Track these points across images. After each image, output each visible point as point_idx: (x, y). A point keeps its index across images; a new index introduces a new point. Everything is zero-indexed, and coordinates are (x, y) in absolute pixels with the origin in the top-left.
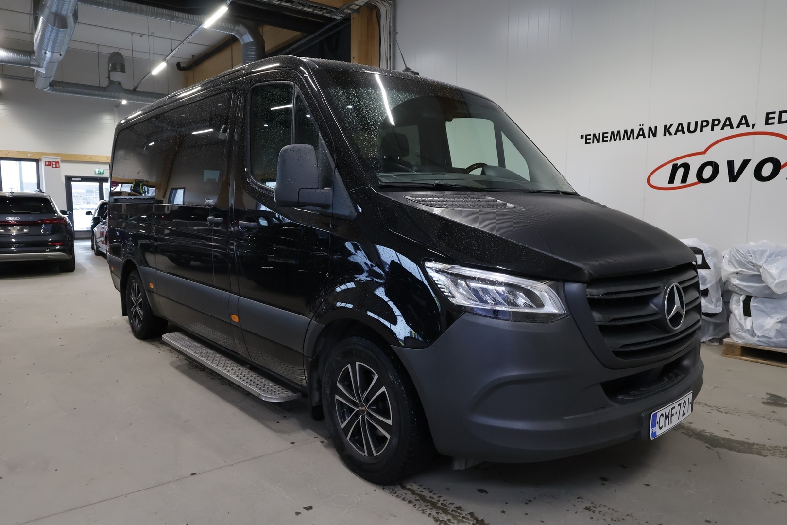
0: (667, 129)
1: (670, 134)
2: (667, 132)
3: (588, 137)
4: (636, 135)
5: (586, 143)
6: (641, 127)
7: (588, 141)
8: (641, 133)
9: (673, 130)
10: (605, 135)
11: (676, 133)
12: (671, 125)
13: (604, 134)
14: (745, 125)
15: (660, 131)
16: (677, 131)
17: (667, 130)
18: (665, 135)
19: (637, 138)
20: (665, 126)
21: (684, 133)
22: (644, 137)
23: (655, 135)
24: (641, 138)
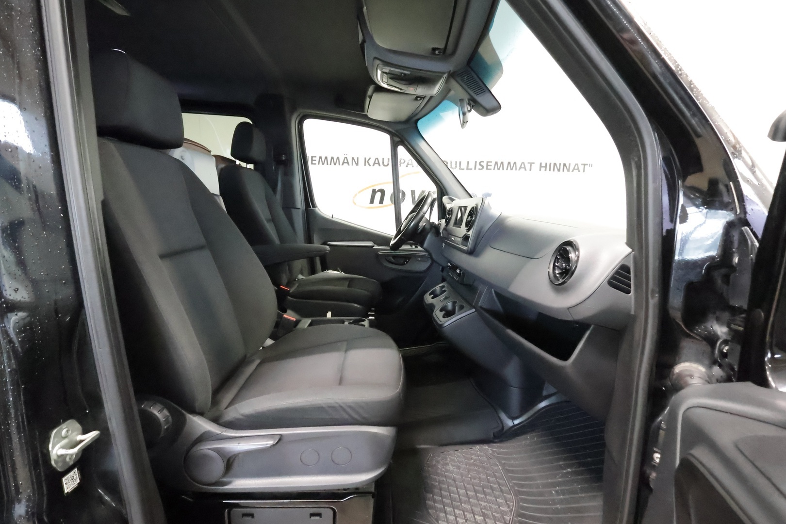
0: (367, 160)
1: (369, 165)
2: (367, 163)
4: (341, 162)
6: (346, 156)
8: (346, 162)
9: (371, 162)
10: (314, 159)
11: (373, 165)
12: (370, 159)
15: (362, 162)
16: (375, 163)
17: (367, 162)
18: (365, 165)
19: (343, 164)
20: (365, 158)
21: (380, 165)
22: (349, 165)
23: (357, 164)
24: (346, 165)
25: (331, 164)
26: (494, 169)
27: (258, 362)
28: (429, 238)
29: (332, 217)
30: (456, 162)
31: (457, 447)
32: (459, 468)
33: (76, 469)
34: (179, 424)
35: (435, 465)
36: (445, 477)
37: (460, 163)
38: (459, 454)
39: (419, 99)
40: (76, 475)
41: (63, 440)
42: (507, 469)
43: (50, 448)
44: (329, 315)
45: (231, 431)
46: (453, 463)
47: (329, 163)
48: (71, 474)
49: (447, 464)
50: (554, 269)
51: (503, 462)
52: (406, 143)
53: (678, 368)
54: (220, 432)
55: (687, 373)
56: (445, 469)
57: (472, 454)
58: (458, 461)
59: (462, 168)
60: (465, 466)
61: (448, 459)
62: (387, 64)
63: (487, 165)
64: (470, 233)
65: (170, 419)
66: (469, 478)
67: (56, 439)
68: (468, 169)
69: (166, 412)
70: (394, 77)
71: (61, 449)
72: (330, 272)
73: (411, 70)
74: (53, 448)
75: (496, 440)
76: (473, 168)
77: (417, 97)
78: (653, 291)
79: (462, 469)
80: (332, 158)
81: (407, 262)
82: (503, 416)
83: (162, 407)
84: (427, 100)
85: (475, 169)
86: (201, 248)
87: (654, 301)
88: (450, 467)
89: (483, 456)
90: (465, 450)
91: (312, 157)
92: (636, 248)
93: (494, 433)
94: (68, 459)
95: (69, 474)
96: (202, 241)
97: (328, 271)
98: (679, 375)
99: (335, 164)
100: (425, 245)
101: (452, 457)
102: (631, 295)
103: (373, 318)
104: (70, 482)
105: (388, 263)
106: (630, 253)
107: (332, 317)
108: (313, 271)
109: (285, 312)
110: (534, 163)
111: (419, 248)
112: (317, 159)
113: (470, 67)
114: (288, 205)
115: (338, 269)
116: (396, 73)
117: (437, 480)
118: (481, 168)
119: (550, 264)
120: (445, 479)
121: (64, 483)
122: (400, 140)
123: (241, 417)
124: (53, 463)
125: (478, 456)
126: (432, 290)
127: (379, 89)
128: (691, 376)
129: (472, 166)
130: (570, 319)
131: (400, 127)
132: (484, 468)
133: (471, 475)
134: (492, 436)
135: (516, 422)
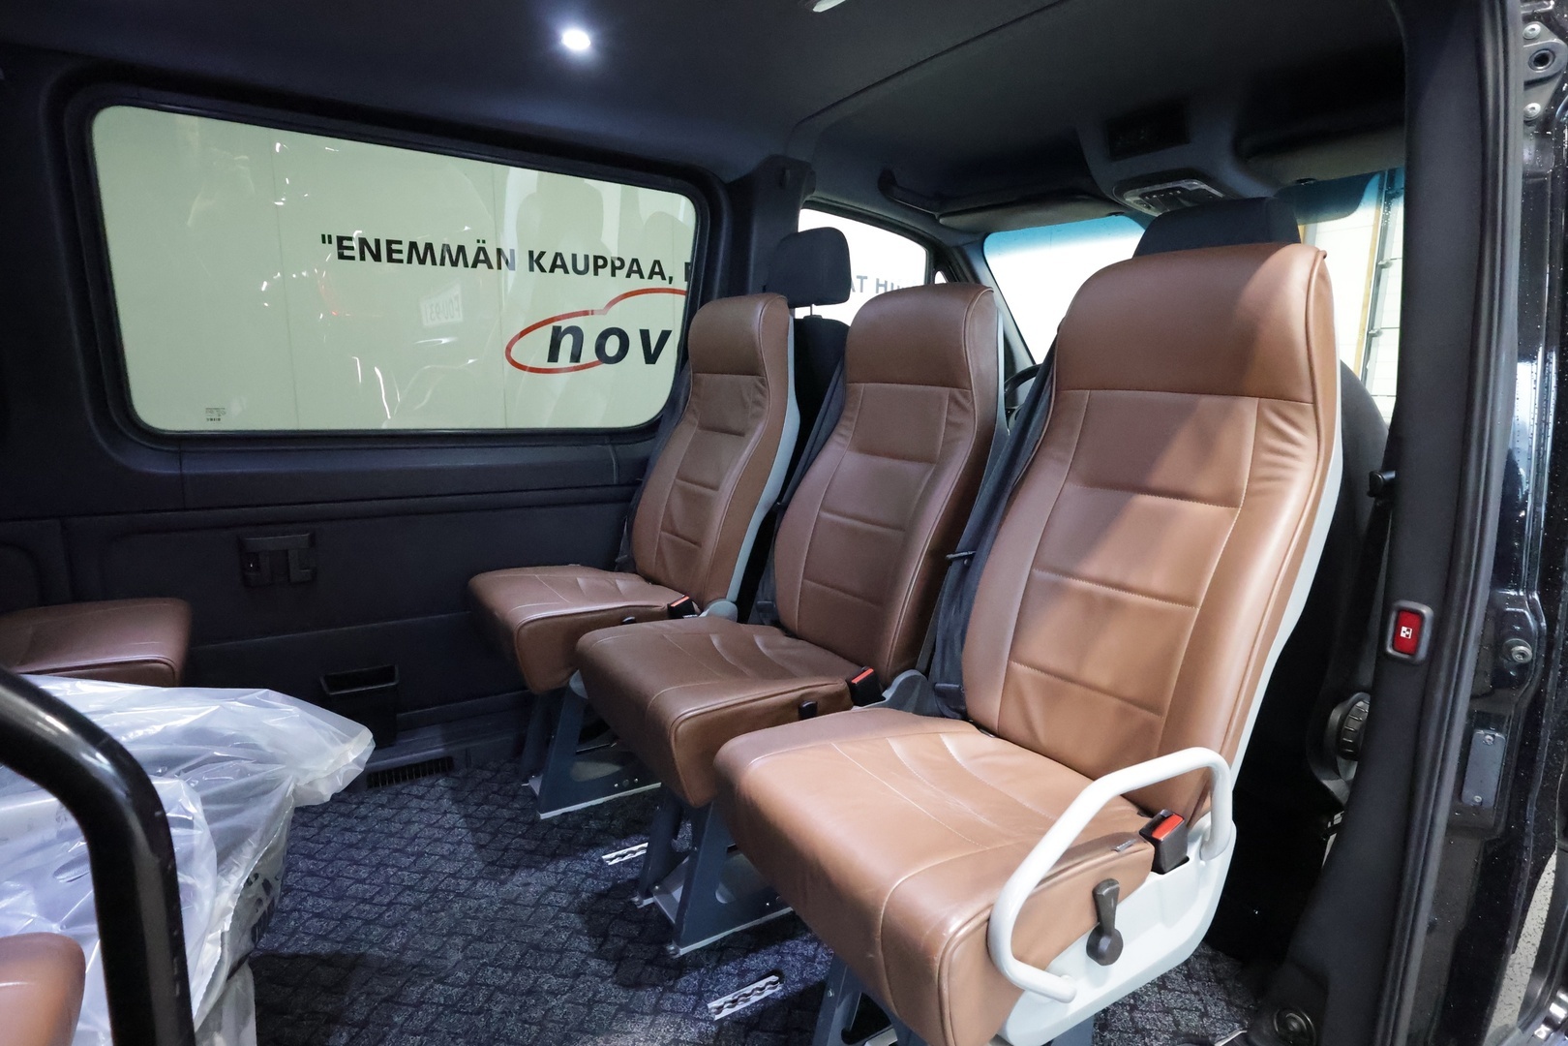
0: (535, 258)
1: (542, 270)
2: (535, 264)
3: (346, 243)
4: (470, 261)
5: (341, 256)
6: (481, 245)
7: (346, 253)
8: (482, 259)
9: (546, 262)
10: (394, 247)
11: (552, 271)
12: (542, 254)
14: (659, 276)
15: (522, 260)
16: (554, 265)
17: (535, 262)
18: (531, 269)
19: (474, 266)
20: (531, 253)
21: (566, 272)
22: (490, 266)
23: (511, 266)
91: (389, 243)
112: (405, 248)
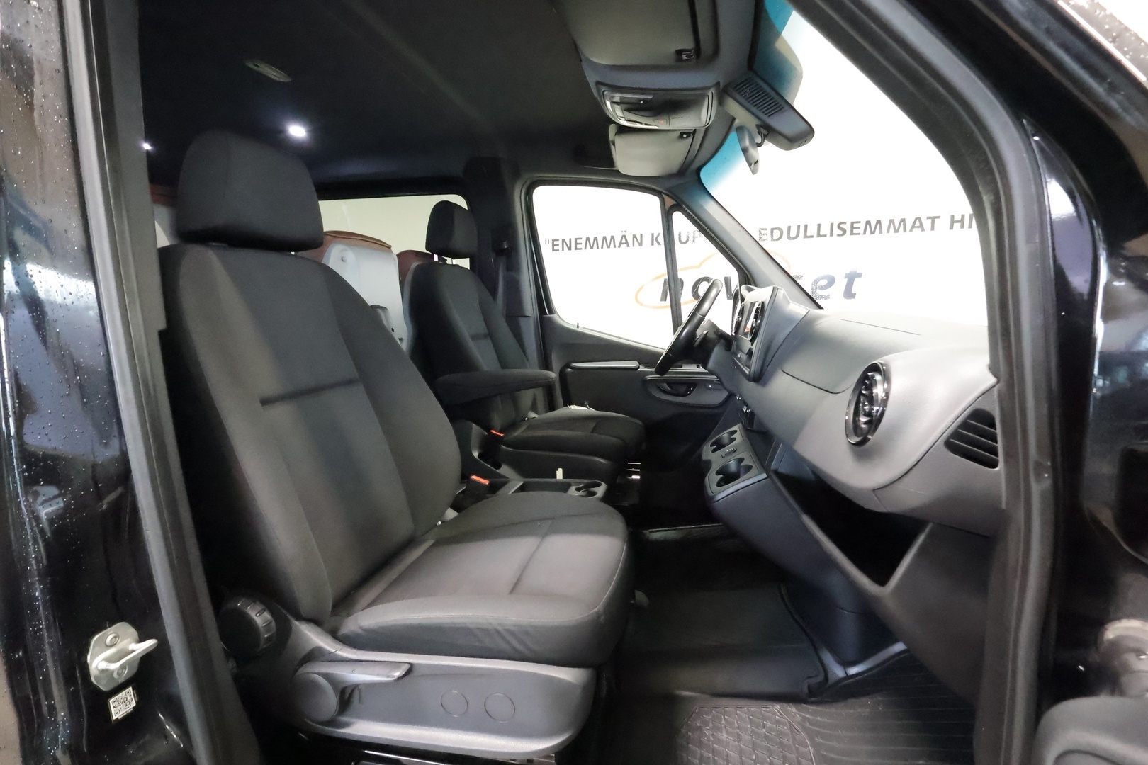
0: (655, 238)
2: (655, 242)
3: (556, 243)
4: (617, 243)
5: (554, 250)
6: (624, 234)
7: (556, 248)
8: (624, 241)
10: (578, 241)
13: (576, 239)
15: (647, 240)
18: (653, 244)
19: (619, 246)
20: (653, 235)
22: (628, 246)
23: (641, 244)
24: (624, 246)
25: (602, 248)
26: (865, 233)
27: (430, 542)
28: (717, 353)
29: (578, 327)
30: (799, 227)
31: (741, 702)
32: (739, 738)
33: (131, 688)
34: (283, 633)
35: (700, 728)
36: (714, 751)
37: (806, 226)
38: (744, 715)
39: (685, 136)
40: (130, 696)
41: (108, 649)
42: (823, 756)
43: (89, 661)
44: (559, 474)
45: (349, 649)
46: (730, 730)
47: (600, 246)
48: (123, 694)
49: (719, 730)
50: (856, 414)
51: (818, 740)
52: (685, 208)
53: (1113, 631)
54: (334, 651)
55: (1132, 645)
56: (715, 738)
57: (764, 718)
58: (738, 728)
59: (808, 234)
60: (750, 737)
61: (723, 722)
62: (616, 88)
63: (852, 228)
64: (754, 347)
65: (273, 624)
66: (752, 760)
67: (97, 648)
68: (819, 235)
69: (267, 615)
70: (632, 107)
71: (103, 662)
72: (573, 407)
73: (656, 92)
74: (92, 659)
75: (813, 699)
76: (828, 234)
77: (682, 134)
78: (1038, 465)
79: (742, 742)
80: (605, 238)
81: (691, 391)
82: (829, 659)
83: (263, 607)
84: (702, 135)
85: (831, 235)
86: (349, 383)
87: (1040, 487)
88: (724, 736)
89: (784, 724)
90: (755, 708)
92: (1004, 376)
93: (809, 686)
94: (115, 675)
95: (120, 695)
96: (354, 373)
97: (570, 407)
98: (1116, 645)
99: (608, 247)
100: (711, 364)
101: (731, 719)
102: (998, 471)
103: (638, 477)
104: (121, 706)
105: (662, 394)
106: (994, 387)
107: (563, 478)
108: (552, 407)
109: (499, 467)
110: (938, 217)
111: (701, 369)
112: (583, 241)
113: (755, 72)
114: (514, 313)
115: (586, 403)
116: (633, 101)
117: (698, 756)
118: (841, 232)
119: (849, 406)
120: (711, 755)
121: (112, 706)
122: (675, 203)
123: (360, 631)
124: (93, 679)
125: (777, 722)
126: (716, 438)
127: (622, 130)
128: (1139, 652)
129: (825, 230)
130: (881, 509)
131: (674, 182)
132: (781, 744)
133: (756, 755)
134: (806, 690)
135: (853, 670)
